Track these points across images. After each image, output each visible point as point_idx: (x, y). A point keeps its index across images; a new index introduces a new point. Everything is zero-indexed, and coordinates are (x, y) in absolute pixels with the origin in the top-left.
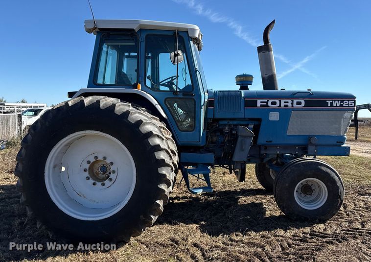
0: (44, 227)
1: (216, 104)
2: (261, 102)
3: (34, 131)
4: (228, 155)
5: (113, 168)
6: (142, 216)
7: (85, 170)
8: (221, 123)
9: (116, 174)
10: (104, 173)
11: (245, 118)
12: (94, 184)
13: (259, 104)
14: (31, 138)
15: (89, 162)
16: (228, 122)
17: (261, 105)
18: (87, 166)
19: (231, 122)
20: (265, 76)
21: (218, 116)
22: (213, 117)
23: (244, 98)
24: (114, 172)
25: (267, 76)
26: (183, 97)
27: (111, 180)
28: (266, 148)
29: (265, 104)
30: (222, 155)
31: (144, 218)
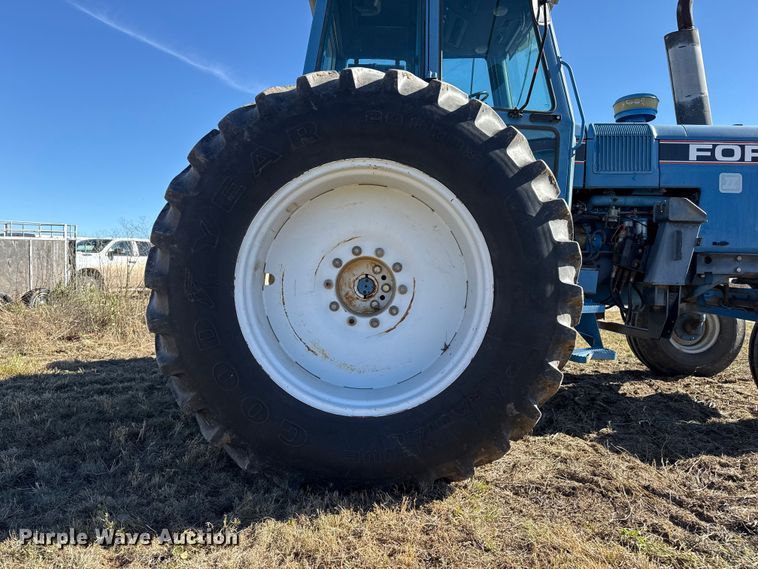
0: (226, 437)
1: (591, 153)
2: (698, 150)
3: (207, 157)
4: (626, 274)
5: (400, 279)
6: (511, 406)
7: (328, 284)
8: (598, 201)
9: (408, 296)
10: (367, 297)
11: (659, 189)
12: (352, 322)
13: (693, 155)
14: (199, 176)
15: (337, 263)
16: (615, 200)
17: (699, 158)
18: (333, 273)
19: (621, 200)
20: (684, 100)
21: (595, 182)
22: (582, 186)
23: (658, 139)
24: (403, 290)
25: (689, 99)
26: (531, 124)
27: (394, 311)
28: (708, 260)
29: (709, 154)
30: (613, 275)
31: (516, 412)
